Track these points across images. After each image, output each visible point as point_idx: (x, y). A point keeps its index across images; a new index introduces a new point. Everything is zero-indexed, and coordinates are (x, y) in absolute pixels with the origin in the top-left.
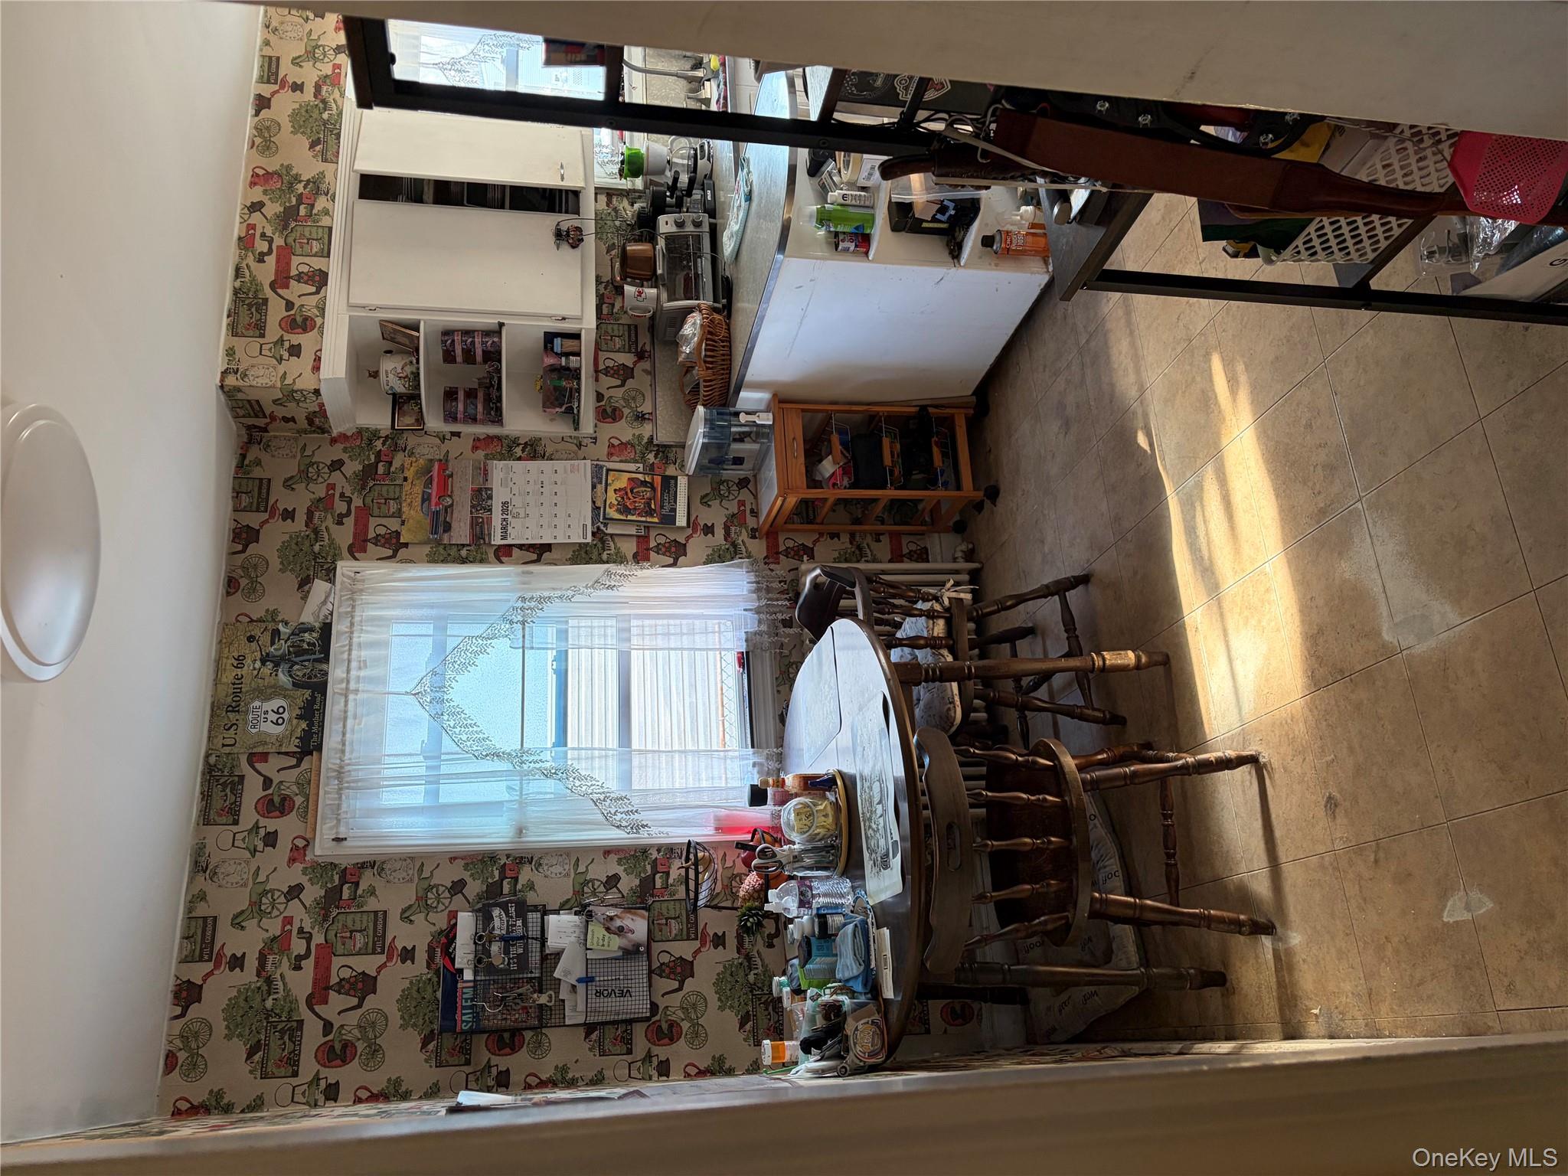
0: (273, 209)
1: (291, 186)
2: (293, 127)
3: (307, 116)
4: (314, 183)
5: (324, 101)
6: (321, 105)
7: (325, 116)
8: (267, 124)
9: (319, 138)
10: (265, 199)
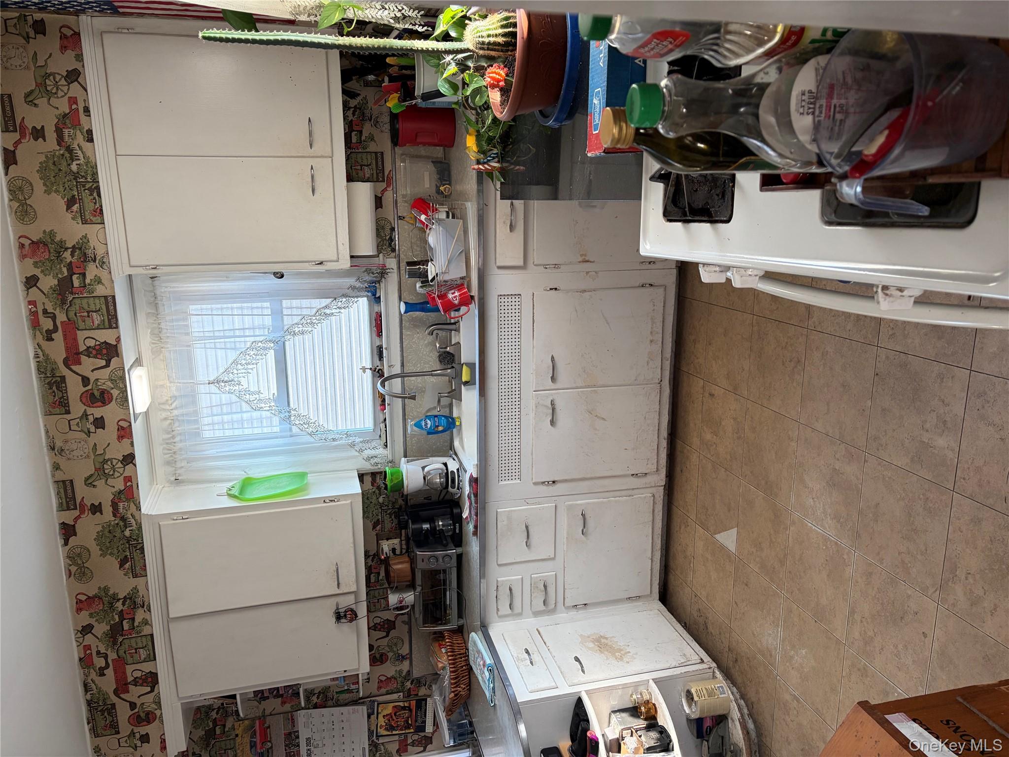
0: (101, 629)
1: (111, 605)
2: (101, 549)
3: (111, 536)
4: (130, 599)
5: (123, 519)
6: (122, 524)
7: (127, 533)
8: (78, 551)
9: (126, 556)
10: (92, 621)
